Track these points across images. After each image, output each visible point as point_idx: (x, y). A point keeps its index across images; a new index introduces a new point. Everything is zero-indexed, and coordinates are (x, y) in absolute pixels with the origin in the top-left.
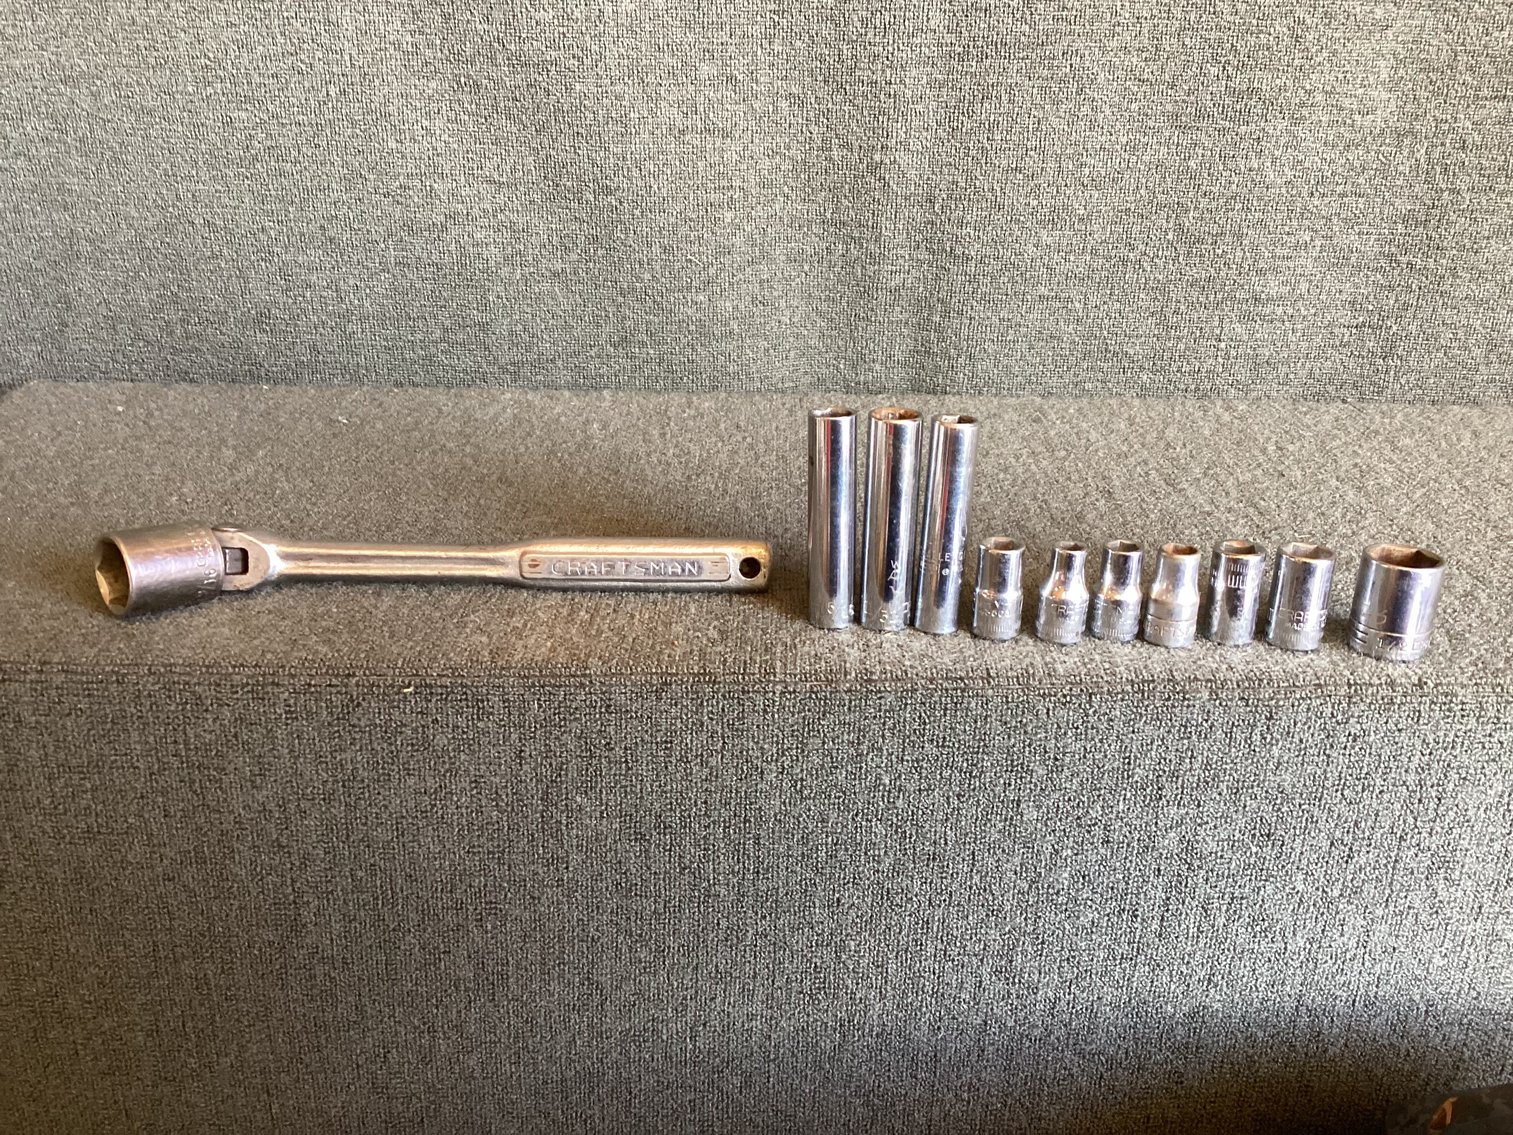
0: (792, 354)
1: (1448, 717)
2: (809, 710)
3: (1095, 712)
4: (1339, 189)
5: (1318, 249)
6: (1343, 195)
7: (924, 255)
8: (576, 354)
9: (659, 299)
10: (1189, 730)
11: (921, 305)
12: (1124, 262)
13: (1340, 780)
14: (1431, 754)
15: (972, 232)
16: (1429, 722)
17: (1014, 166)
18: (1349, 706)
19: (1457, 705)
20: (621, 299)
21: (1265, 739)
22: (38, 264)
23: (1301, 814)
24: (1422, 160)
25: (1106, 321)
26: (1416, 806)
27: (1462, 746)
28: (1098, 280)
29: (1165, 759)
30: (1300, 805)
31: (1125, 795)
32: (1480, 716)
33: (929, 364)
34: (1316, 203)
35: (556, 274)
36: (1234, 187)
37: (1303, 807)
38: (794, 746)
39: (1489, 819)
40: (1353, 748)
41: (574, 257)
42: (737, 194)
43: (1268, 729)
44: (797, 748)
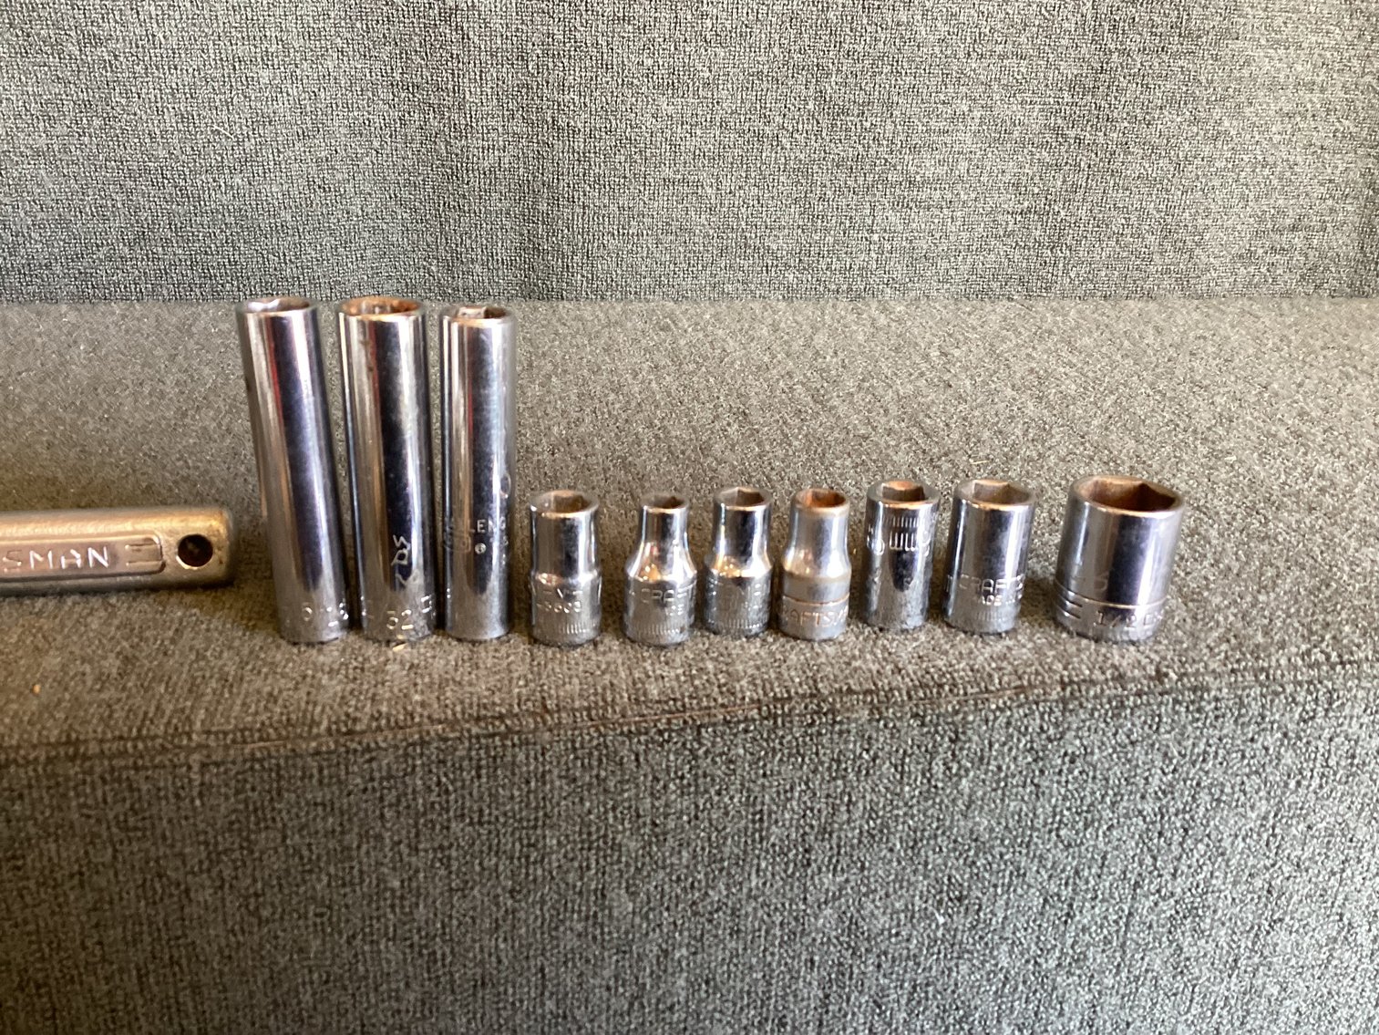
0: (369, 253)
1: (1198, 720)
2: (253, 789)
3: (707, 752)
4: (999, 48)
5: (977, 121)
6: (1002, 57)
7: (520, 128)
8: (79, 257)
9: (182, 183)
10: (844, 766)
11: (525, 191)
12: (760, 136)
13: (1054, 816)
14: (1175, 771)
15: (576, 98)
16: (1173, 729)
17: (621, 15)
18: (1063, 715)
19: (1209, 703)
20: (130, 183)
21: (950, 769)
23: (1003, 867)
24: (1089, 16)
25: (743, 210)
26: (1155, 841)
27: (1216, 757)
28: (730, 160)
29: (812, 810)
30: (1002, 855)
31: (759, 865)
32: (1240, 715)
33: (538, 263)
34: (974, 65)
35: (38, 153)
36: (881, 45)
37: (1006, 857)
38: (236, 846)
39: (1249, 848)
40: (1070, 771)
42: (274, 46)
43: (954, 755)
44: (242, 848)
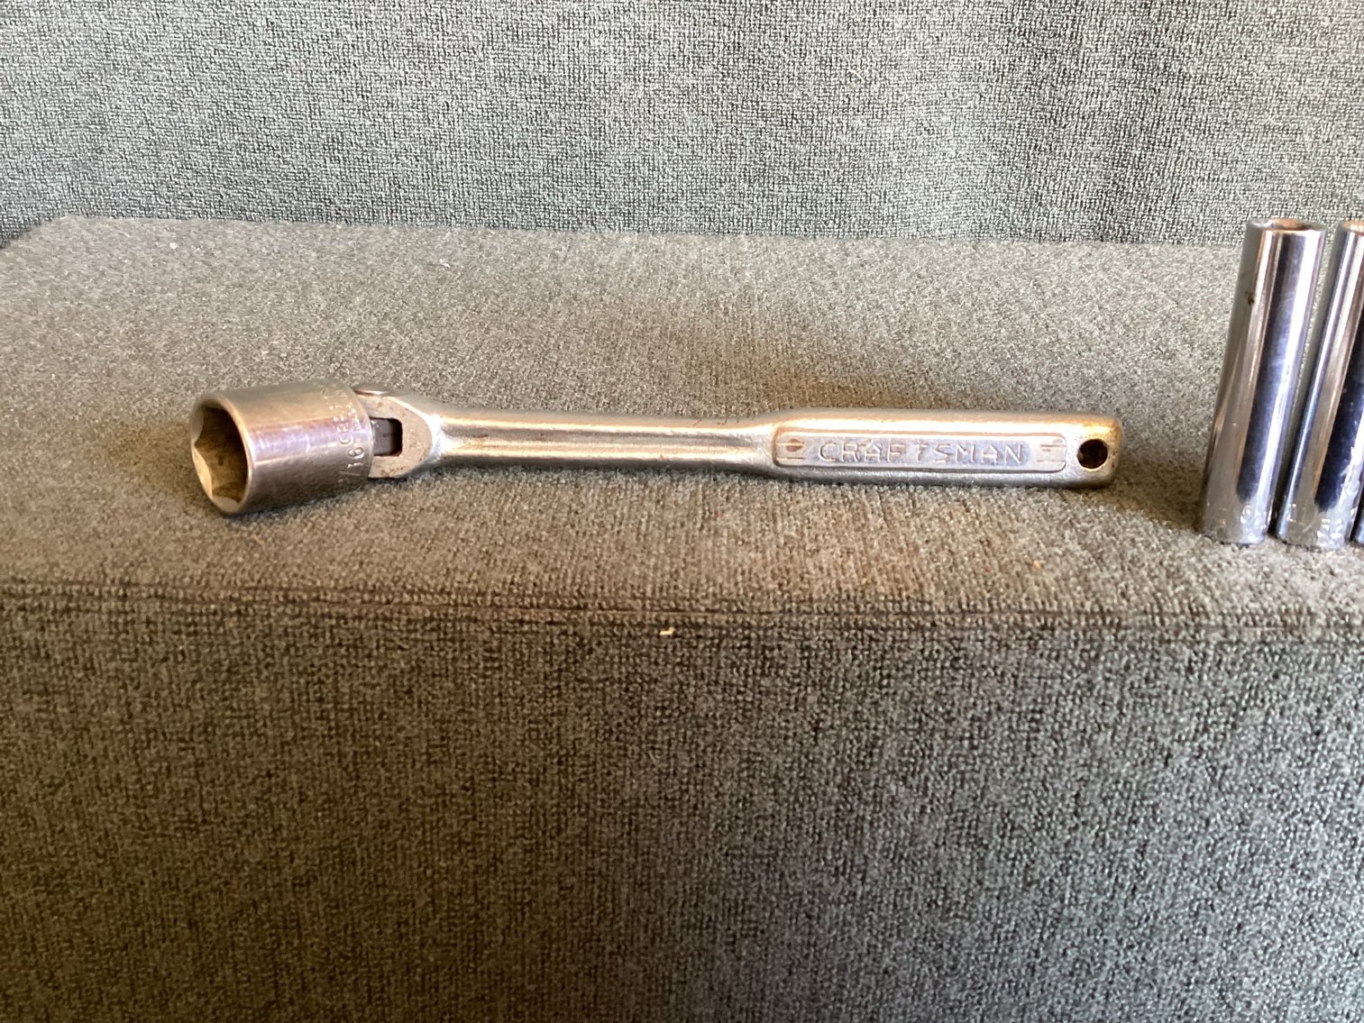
0: (955, 194)
15: (1194, 45)
22: (69, 76)
41: (709, 70)
